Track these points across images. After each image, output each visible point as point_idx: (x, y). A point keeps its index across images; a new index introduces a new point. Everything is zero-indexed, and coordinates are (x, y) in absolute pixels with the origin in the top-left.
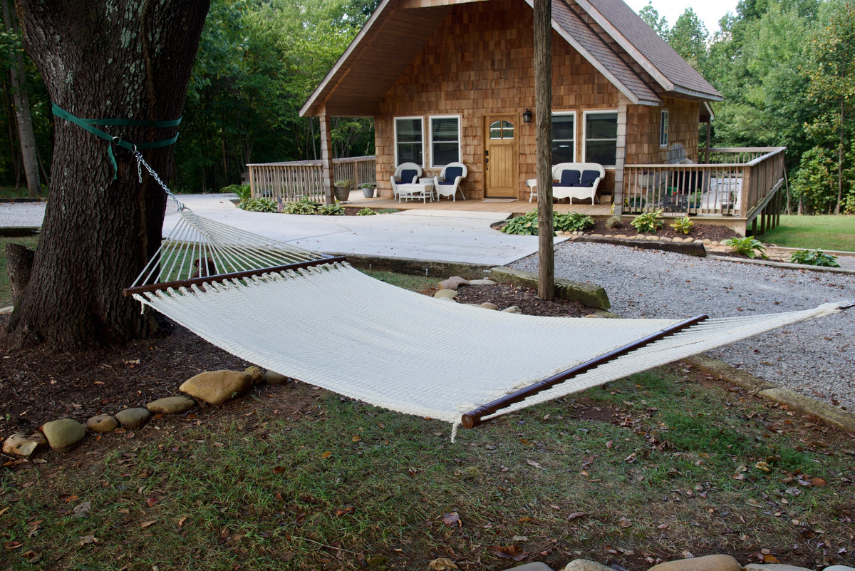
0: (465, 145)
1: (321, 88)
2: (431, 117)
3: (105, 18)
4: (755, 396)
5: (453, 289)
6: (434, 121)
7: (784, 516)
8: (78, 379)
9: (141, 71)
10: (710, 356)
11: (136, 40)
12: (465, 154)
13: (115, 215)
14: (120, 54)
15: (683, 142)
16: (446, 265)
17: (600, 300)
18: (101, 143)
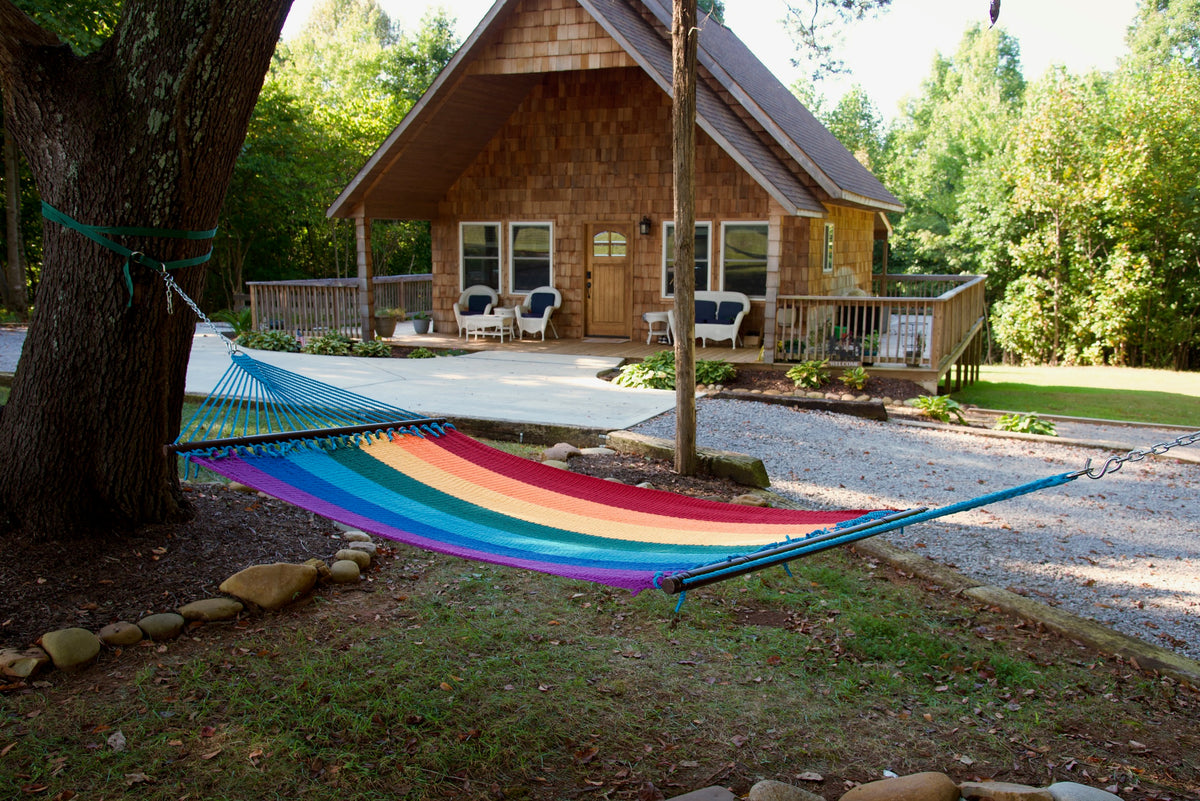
0: (559, 264)
1: (359, 179)
2: (511, 224)
3: (126, 94)
4: (960, 596)
5: (561, 460)
6: (516, 229)
7: (1000, 732)
8: (75, 577)
9: (173, 166)
10: (901, 547)
11: (169, 123)
12: (558, 275)
13: (128, 355)
14: (146, 142)
15: (853, 265)
16: (548, 428)
17: (757, 475)
18: (114, 259)
